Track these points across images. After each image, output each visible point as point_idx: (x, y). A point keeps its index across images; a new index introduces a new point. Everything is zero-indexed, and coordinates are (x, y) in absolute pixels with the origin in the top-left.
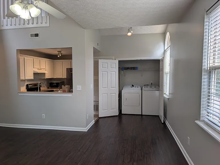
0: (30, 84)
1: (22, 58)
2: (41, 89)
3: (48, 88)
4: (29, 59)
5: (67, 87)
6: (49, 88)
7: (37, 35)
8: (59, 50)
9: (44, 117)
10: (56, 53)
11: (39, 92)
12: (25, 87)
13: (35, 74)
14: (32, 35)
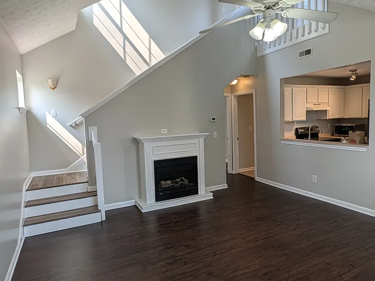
0: (300, 128)
1: (288, 90)
2: (320, 135)
3: (333, 135)
4: (300, 90)
5: (358, 135)
6: (335, 135)
7: (308, 52)
8: (351, 68)
9: (315, 180)
10: (348, 73)
11: (309, 140)
12: (293, 132)
13: (309, 112)
14: (301, 54)
